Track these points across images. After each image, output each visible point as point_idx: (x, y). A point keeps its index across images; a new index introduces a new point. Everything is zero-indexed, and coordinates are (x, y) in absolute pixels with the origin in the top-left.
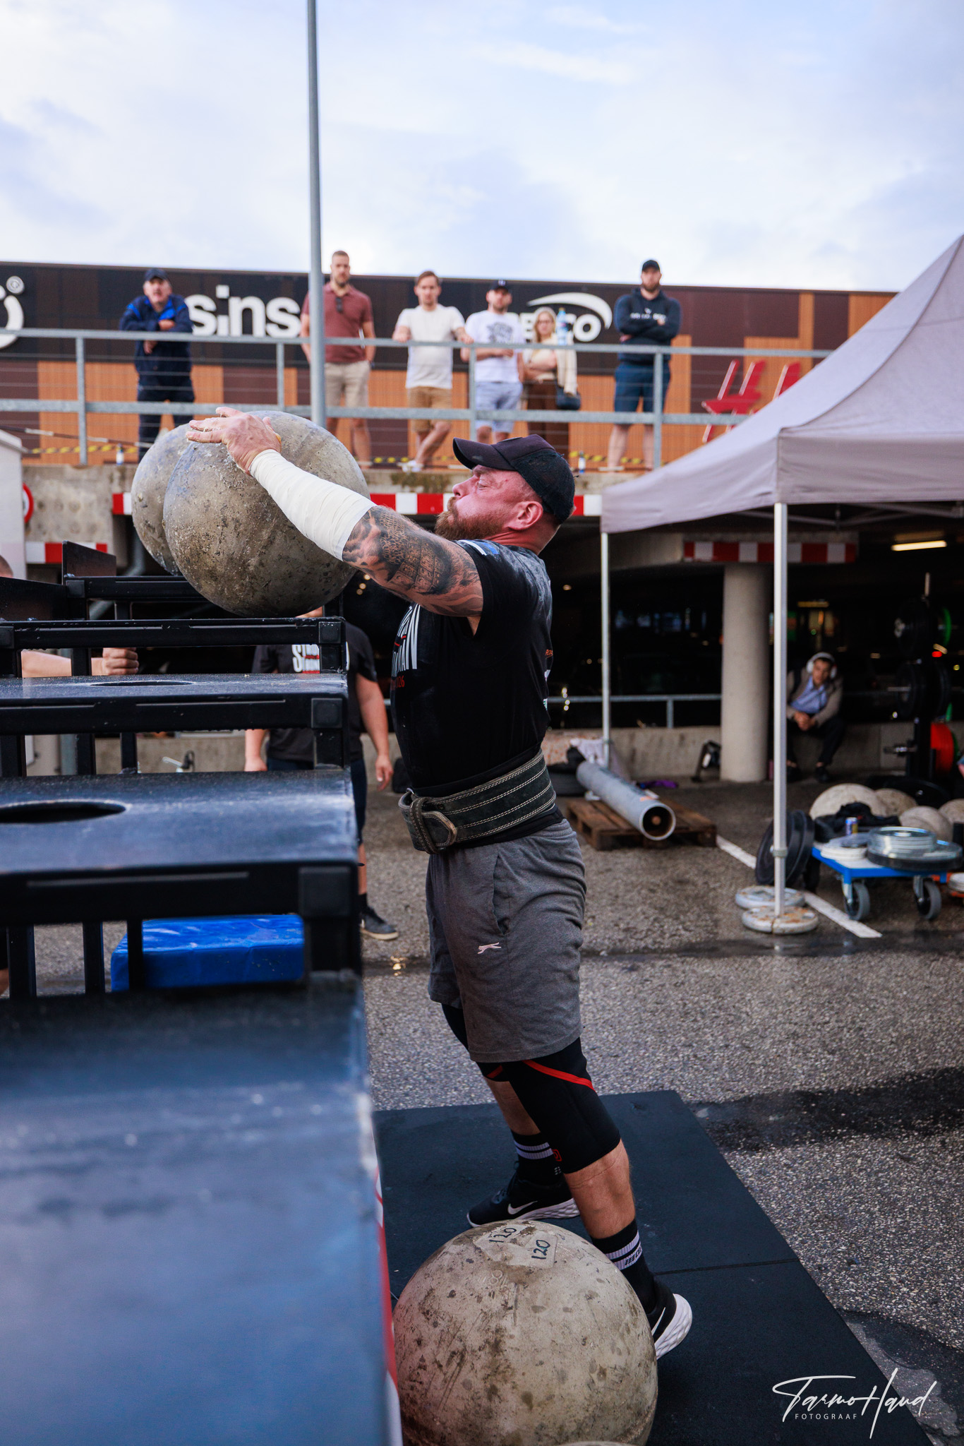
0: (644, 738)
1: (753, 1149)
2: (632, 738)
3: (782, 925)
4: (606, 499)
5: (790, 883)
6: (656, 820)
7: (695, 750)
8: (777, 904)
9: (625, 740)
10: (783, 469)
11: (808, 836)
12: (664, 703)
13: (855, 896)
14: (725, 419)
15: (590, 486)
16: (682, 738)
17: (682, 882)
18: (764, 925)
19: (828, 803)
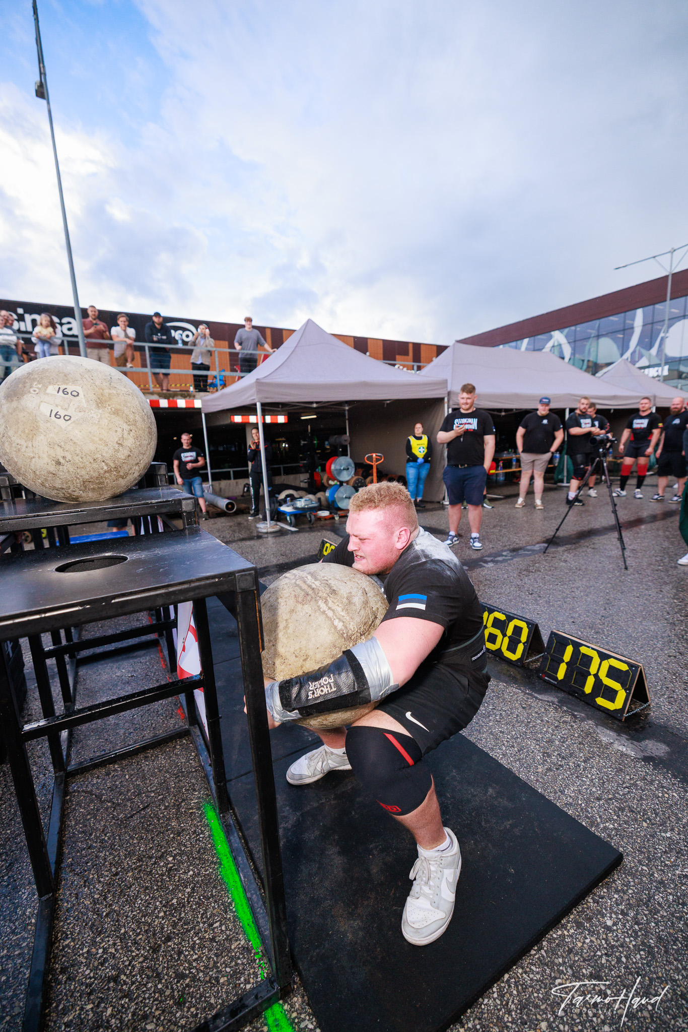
0: (224, 483)
1: (262, 577)
2: (220, 484)
3: (270, 530)
4: (203, 402)
5: (272, 519)
6: (230, 506)
7: (241, 487)
8: (268, 525)
9: (217, 485)
10: (259, 391)
11: (277, 505)
12: (229, 472)
13: (291, 519)
14: (242, 374)
15: (197, 396)
16: (237, 483)
17: (239, 524)
18: (265, 531)
19: (282, 496)
